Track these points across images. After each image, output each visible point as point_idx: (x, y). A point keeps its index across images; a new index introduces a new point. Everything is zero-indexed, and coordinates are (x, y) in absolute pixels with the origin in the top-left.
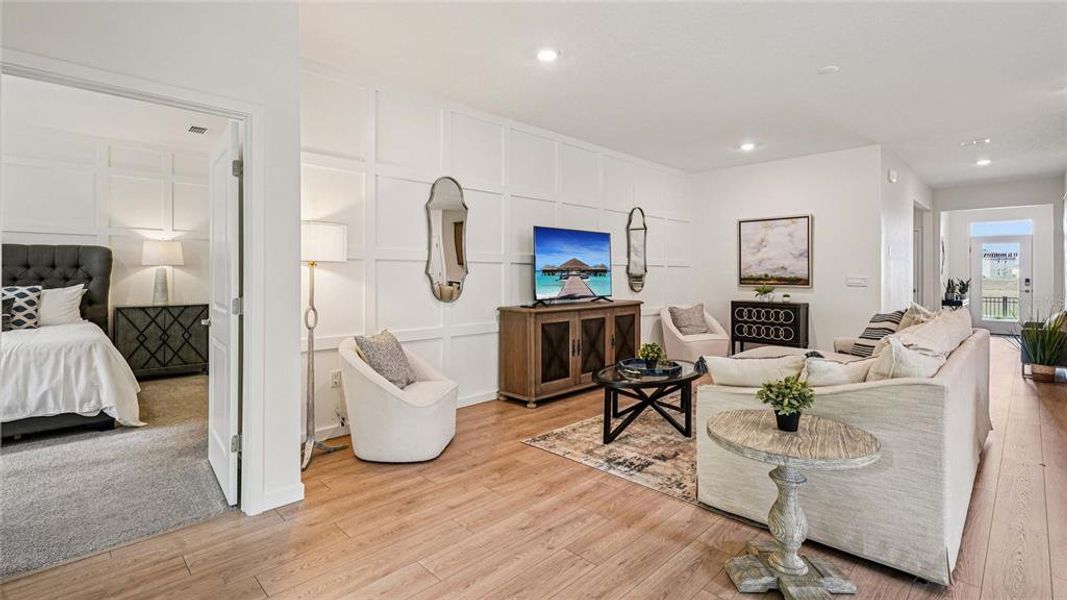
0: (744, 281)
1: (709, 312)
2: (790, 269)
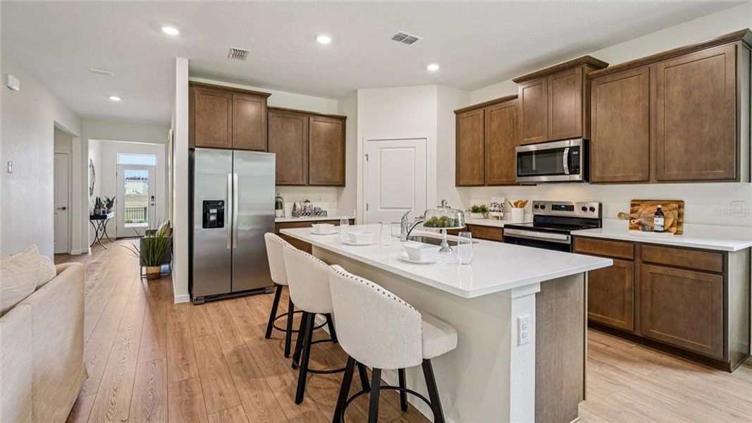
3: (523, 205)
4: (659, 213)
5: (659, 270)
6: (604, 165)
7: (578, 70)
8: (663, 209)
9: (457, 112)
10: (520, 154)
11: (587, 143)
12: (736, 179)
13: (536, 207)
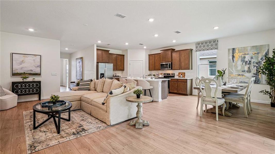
0: (14, 74)
1: (3, 88)
2: (33, 71)
3: (162, 74)
4: (182, 75)
5: (180, 83)
6: (174, 67)
7: (170, 51)
8: (182, 74)
9: (149, 55)
10: (161, 64)
11: (172, 63)
12: (189, 69)
13: (164, 74)
